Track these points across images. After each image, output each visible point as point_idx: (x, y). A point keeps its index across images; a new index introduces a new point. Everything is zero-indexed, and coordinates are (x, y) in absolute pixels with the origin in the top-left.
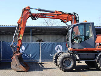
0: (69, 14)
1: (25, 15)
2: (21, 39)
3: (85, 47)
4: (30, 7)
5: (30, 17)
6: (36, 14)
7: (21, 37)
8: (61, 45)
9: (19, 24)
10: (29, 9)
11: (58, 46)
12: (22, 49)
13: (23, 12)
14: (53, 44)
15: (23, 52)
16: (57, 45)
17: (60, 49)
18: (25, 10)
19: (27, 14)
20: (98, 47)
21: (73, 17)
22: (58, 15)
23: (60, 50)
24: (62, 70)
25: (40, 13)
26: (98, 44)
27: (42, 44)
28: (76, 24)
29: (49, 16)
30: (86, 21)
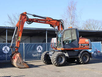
0: (57, 20)
1: (23, 19)
3: (72, 47)
4: (27, 13)
8: (41, 45)
14: (35, 45)
16: (39, 45)
19: (25, 18)
20: (80, 47)
23: (41, 50)
25: (35, 19)
26: (80, 45)
29: (42, 21)
30: (72, 28)
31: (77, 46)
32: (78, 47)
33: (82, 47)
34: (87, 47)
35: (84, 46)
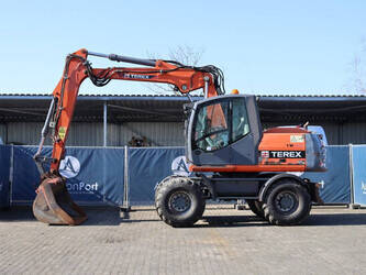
0: (196, 69)
1: (74, 72)
2: (63, 139)
4: (88, 50)
5: (88, 79)
6: (104, 70)
7: (62, 135)
9: (56, 100)
10: (83, 56)
11: (180, 158)
12: (72, 168)
13: (67, 65)
14: (165, 154)
15: (73, 175)
17: (185, 167)
18: (72, 58)
19: (79, 70)
20: (267, 163)
21: (207, 78)
22: (165, 72)
23: (187, 171)
24: (166, 222)
25: (115, 68)
26: (265, 154)
27: (130, 152)
28: (216, 97)
29: (140, 76)
31: (253, 160)
32: (257, 162)
33: (272, 164)
34: (298, 161)
35: (283, 160)
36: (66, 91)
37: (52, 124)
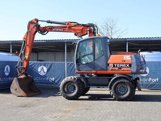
2: (27, 58)
3: (94, 69)
18: (31, 23)
19: (34, 28)
20: (112, 70)
21: (88, 29)
22: (69, 27)
26: (111, 65)
29: (59, 29)
31: (105, 68)
33: (115, 70)
34: (128, 69)
35: (120, 68)
36: (28, 37)
37: (23, 52)
